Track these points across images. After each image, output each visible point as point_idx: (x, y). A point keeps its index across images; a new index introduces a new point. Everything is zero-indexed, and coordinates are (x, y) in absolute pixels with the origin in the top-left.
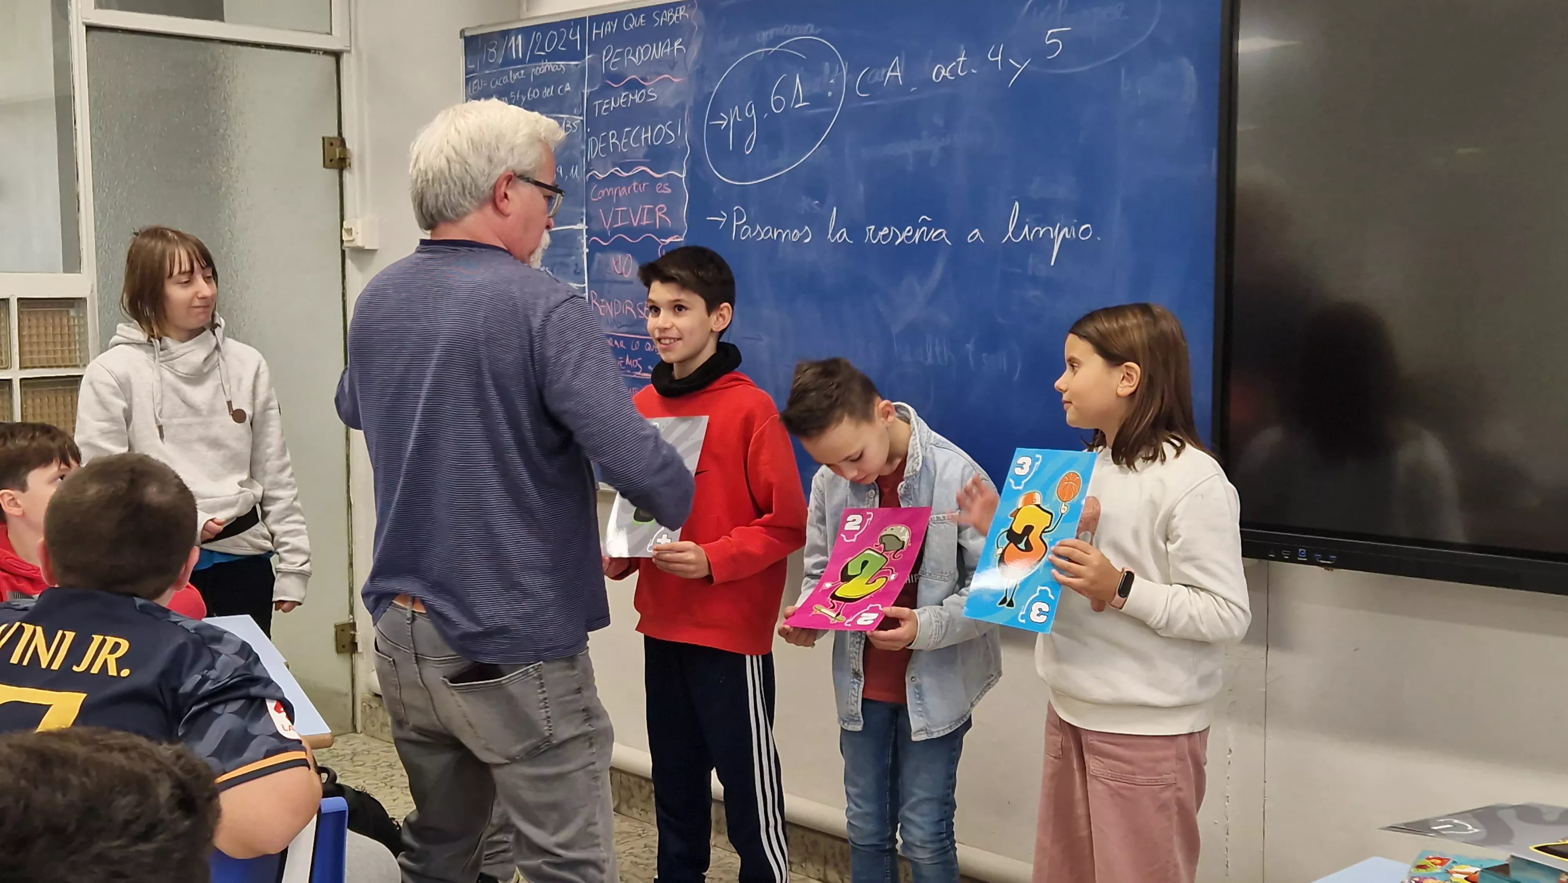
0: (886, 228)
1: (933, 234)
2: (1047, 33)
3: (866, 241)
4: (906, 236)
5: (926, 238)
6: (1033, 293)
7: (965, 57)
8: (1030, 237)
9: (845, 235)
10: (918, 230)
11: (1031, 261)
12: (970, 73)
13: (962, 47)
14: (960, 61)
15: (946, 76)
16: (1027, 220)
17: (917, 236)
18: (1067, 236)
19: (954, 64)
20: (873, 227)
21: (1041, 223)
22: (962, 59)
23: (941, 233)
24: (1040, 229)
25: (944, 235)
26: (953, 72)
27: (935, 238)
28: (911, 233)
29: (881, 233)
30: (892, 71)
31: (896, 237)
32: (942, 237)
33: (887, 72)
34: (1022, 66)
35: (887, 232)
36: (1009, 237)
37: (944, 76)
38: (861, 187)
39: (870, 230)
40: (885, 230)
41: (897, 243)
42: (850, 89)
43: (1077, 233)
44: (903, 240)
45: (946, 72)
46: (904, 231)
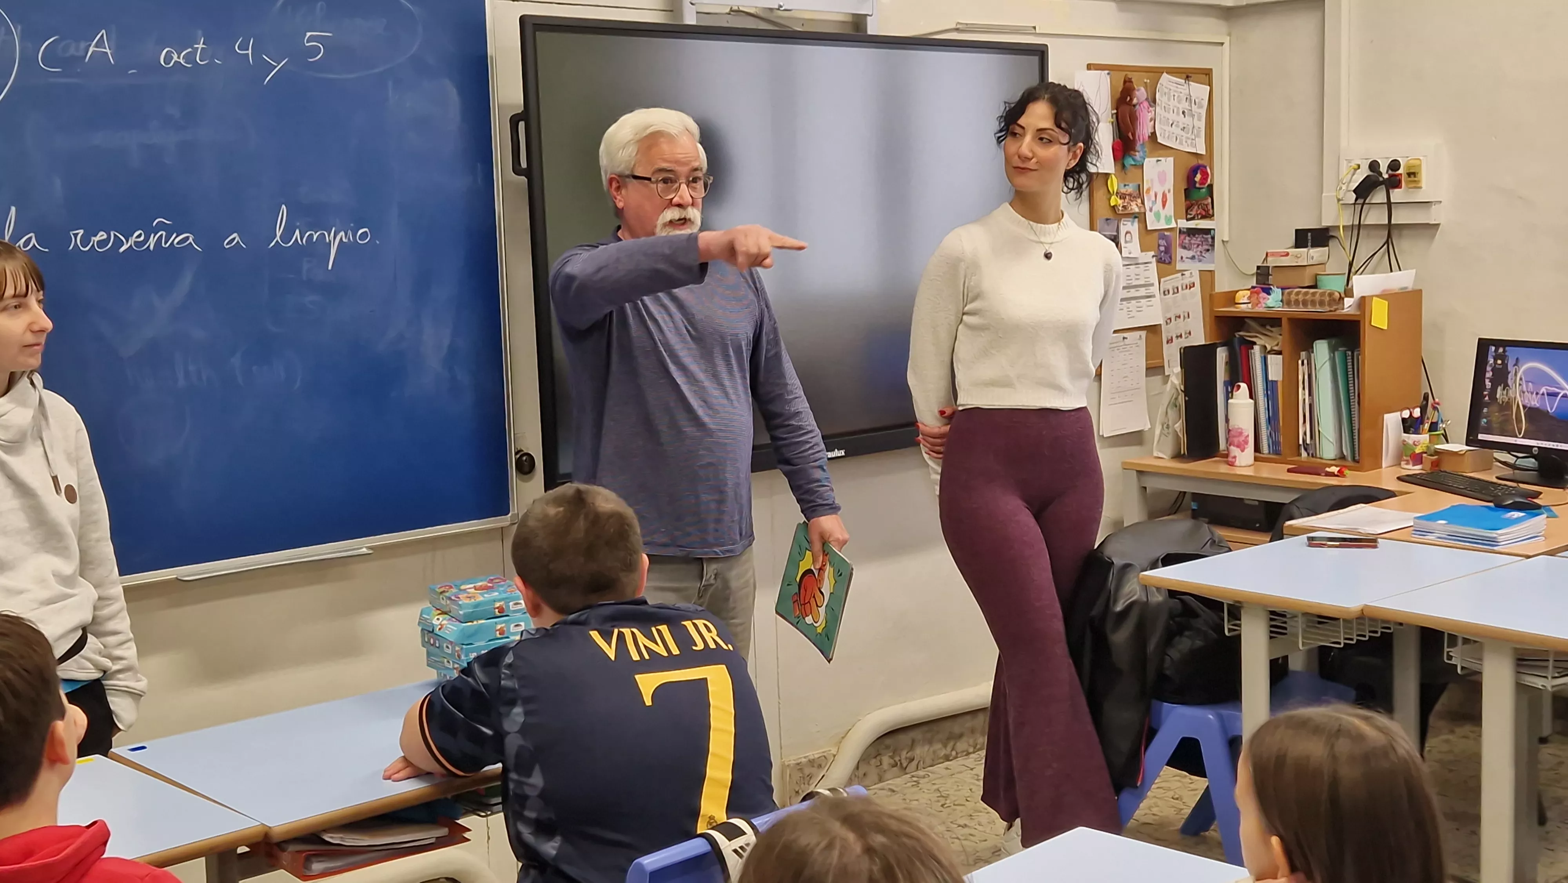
0: (101, 233)
1: (176, 239)
2: (306, 35)
3: (71, 248)
4: (135, 242)
5: (166, 243)
6: (310, 298)
7: (204, 44)
8: (302, 240)
9: (34, 241)
10: (152, 236)
11: (305, 266)
12: (211, 65)
13: (200, 32)
14: (198, 48)
15: (180, 63)
16: (298, 224)
17: (152, 242)
18: (344, 240)
19: (190, 50)
20: (81, 232)
21: (315, 227)
22: (201, 46)
23: (187, 238)
24: (313, 233)
25: (191, 240)
26: (190, 58)
27: (178, 243)
28: (142, 238)
29: (97, 239)
30: (96, 46)
31: (118, 243)
32: (188, 242)
33: (90, 45)
34: (279, 64)
35: (105, 237)
36: (277, 241)
37: (176, 62)
38: (58, 183)
39: (76, 235)
40: (102, 236)
41: (122, 250)
42: (28, 60)
43: (354, 236)
44: (131, 246)
45: (179, 58)
46: (132, 236)
